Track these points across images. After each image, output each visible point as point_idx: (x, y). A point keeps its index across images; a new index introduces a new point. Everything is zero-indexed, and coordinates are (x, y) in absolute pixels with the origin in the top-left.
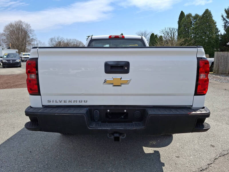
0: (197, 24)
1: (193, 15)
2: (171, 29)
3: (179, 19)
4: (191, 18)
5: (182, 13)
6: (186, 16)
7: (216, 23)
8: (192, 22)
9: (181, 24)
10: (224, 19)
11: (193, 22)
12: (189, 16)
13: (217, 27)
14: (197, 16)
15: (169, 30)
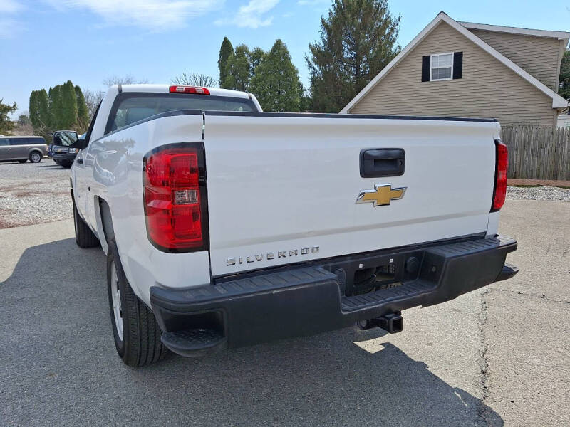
0: (260, 70)
1: (251, 49)
2: (199, 79)
3: (220, 55)
4: (246, 55)
5: (226, 44)
6: (235, 50)
7: (297, 72)
8: (248, 67)
9: (226, 68)
10: (310, 65)
11: (252, 66)
12: (242, 50)
13: (300, 80)
14: (258, 54)
15: (193, 81)
